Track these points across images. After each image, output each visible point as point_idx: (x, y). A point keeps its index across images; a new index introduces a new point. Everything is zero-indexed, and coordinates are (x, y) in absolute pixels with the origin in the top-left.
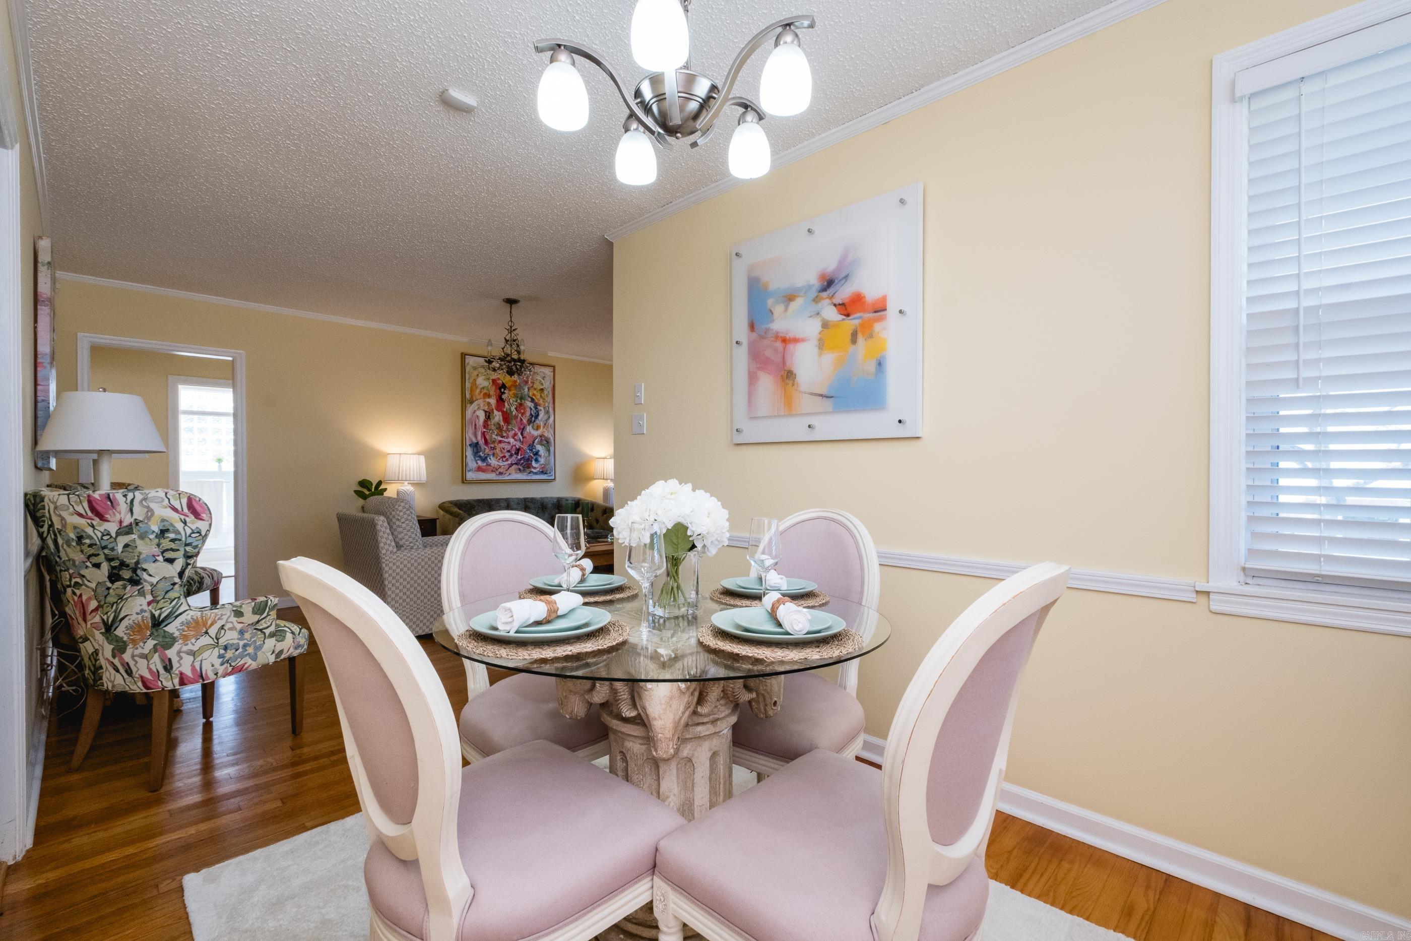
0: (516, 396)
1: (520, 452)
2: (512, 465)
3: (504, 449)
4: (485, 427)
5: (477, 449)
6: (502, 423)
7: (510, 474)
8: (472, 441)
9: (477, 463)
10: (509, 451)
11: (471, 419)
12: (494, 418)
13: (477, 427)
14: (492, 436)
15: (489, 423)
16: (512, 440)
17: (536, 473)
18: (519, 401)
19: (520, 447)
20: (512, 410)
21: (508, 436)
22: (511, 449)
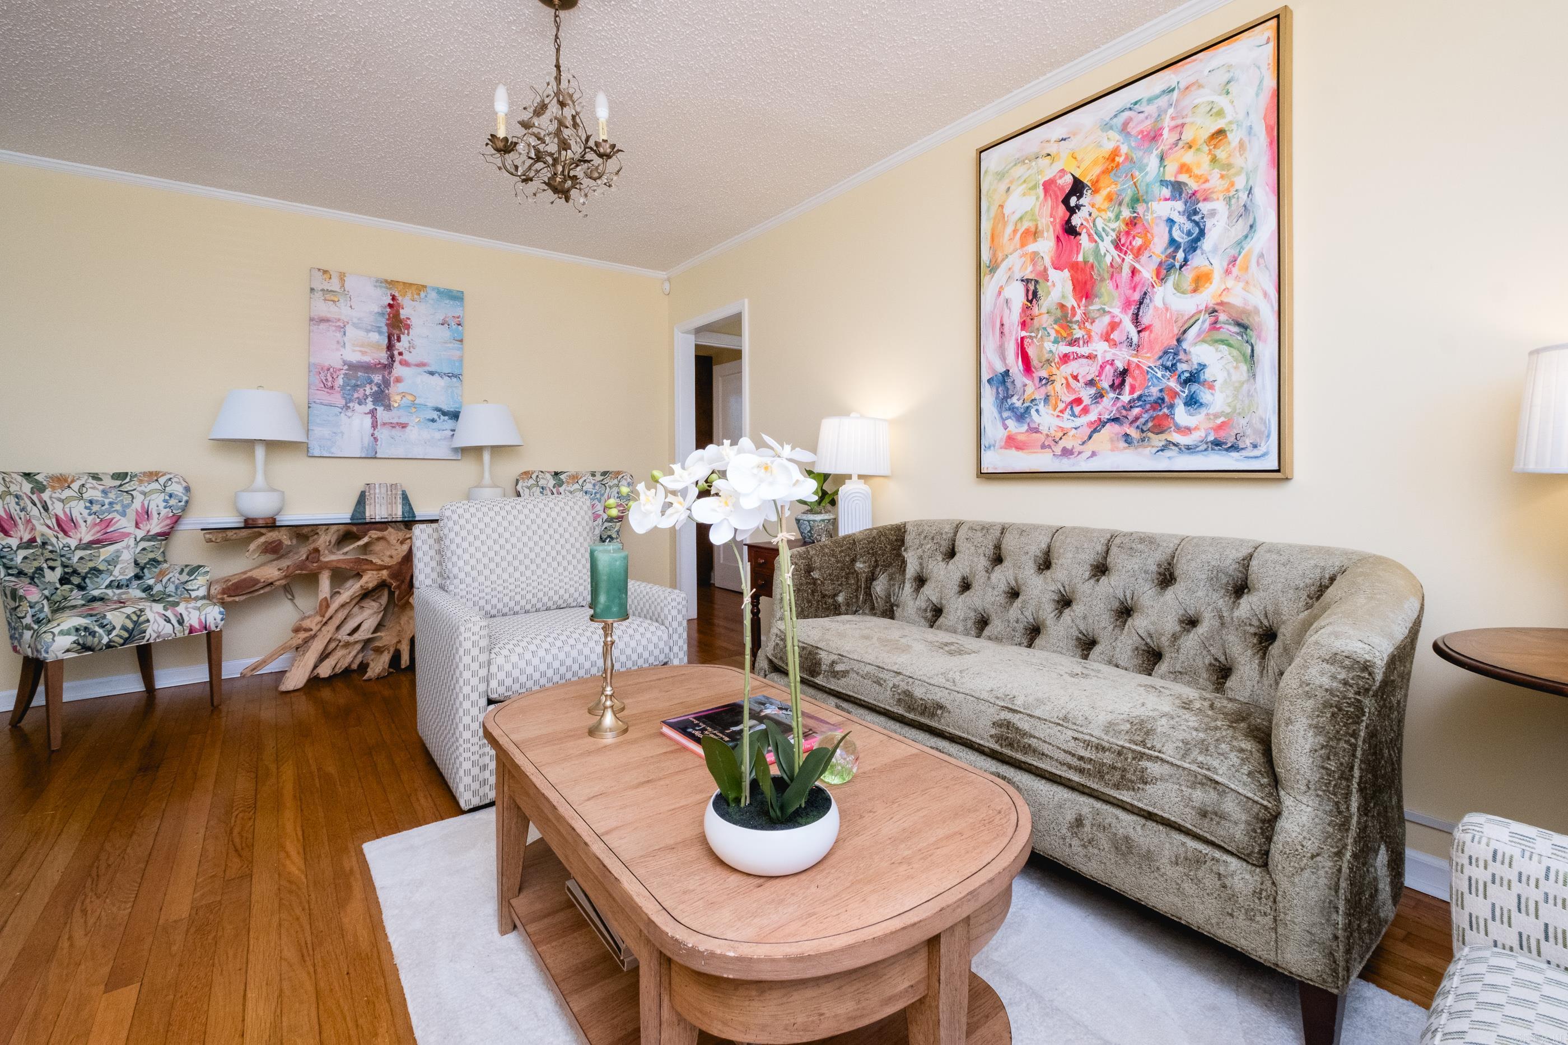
1: (1129, 380)
2: (1099, 425)
3: (1075, 378)
4: (1024, 325)
5: (1008, 390)
6: (1071, 302)
7: (1094, 454)
8: (993, 370)
9: (1006, 427)
10: (1091, 383)
11: (994, 312)
12: (1049, 293)
13: (1007, 330)
14: (1041, 347)
15: (1036, 311)
16: (1100, 348)
17: (1188, 450)
18: (1125, 214)
19: (1129, 363)
20: (1102, 252)
21: (1090, 337)
22: (1100, 375)
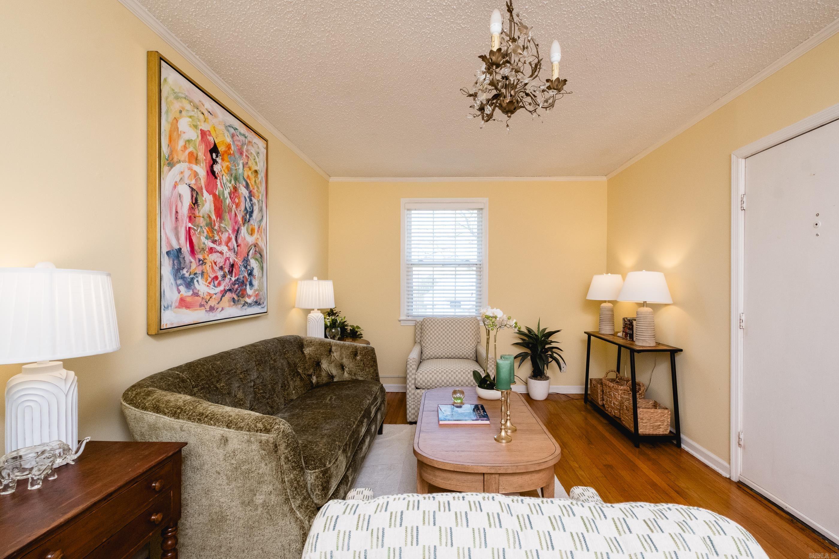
0: (229, 169)
1: (234, 270)
2: (224, 292)
3: (215, 263)
4: (190, 219)
5: (180, 263)
6: (214, 217)
7: (223, 309)
8: (171, 245)
9: (179, 290)
10: (221, 268)
11: (170, 199)
12: (203, 205)
13: (179, 217)
14: (199, 238)
15: (196, 211)
16: (224, 248)
17: (250, 305)
18: (233, 182)
19: (234, 261)
20: (226, 196)
21: (221, 241)
22: (224, 265)
